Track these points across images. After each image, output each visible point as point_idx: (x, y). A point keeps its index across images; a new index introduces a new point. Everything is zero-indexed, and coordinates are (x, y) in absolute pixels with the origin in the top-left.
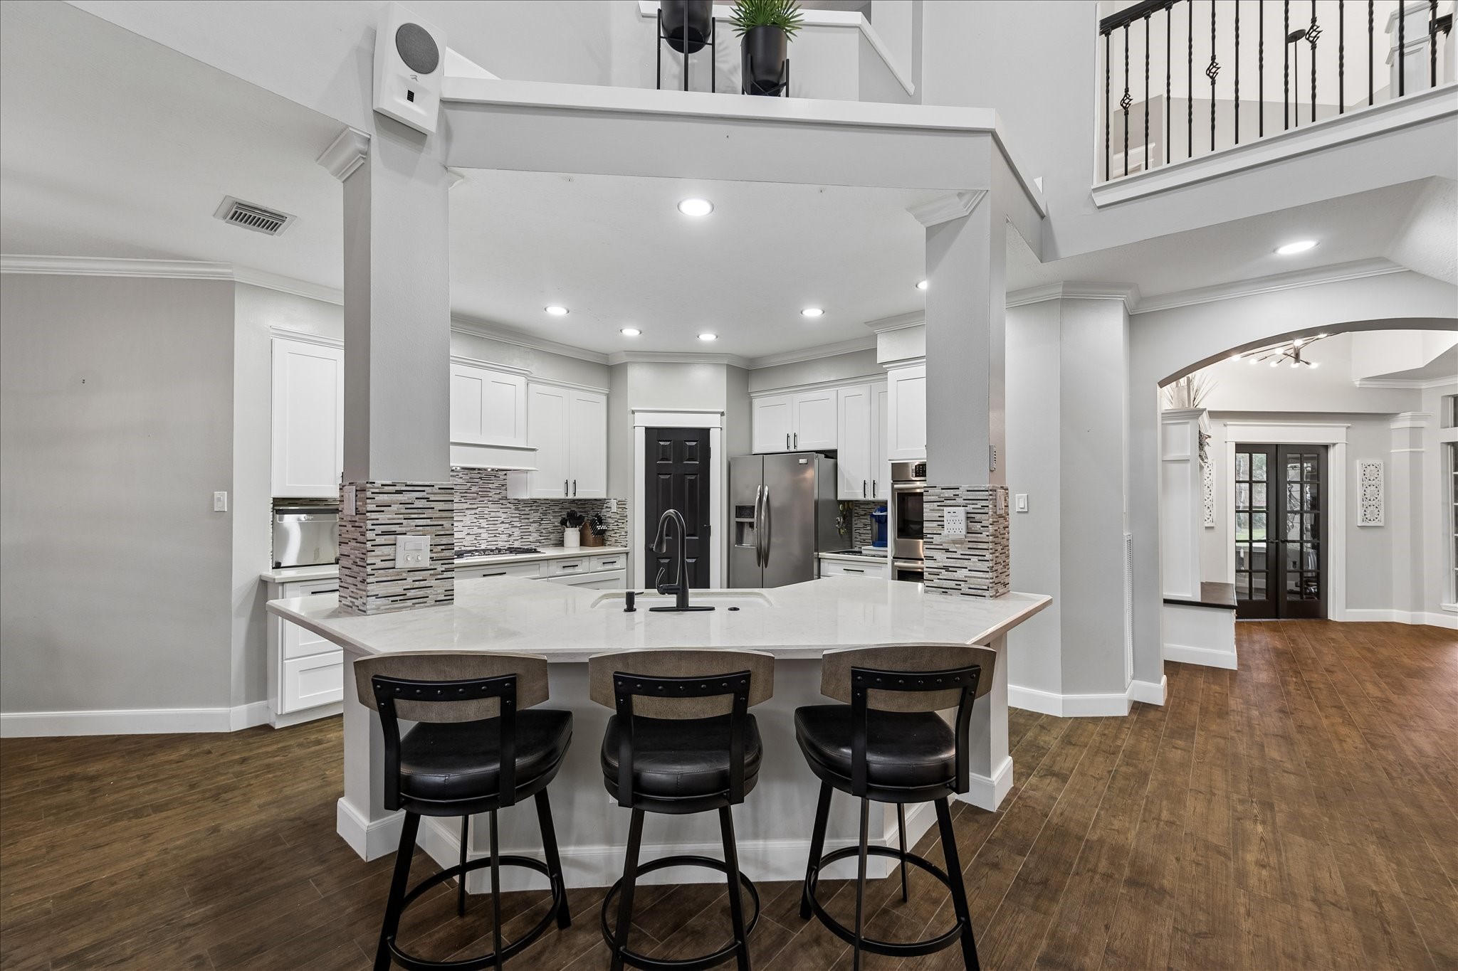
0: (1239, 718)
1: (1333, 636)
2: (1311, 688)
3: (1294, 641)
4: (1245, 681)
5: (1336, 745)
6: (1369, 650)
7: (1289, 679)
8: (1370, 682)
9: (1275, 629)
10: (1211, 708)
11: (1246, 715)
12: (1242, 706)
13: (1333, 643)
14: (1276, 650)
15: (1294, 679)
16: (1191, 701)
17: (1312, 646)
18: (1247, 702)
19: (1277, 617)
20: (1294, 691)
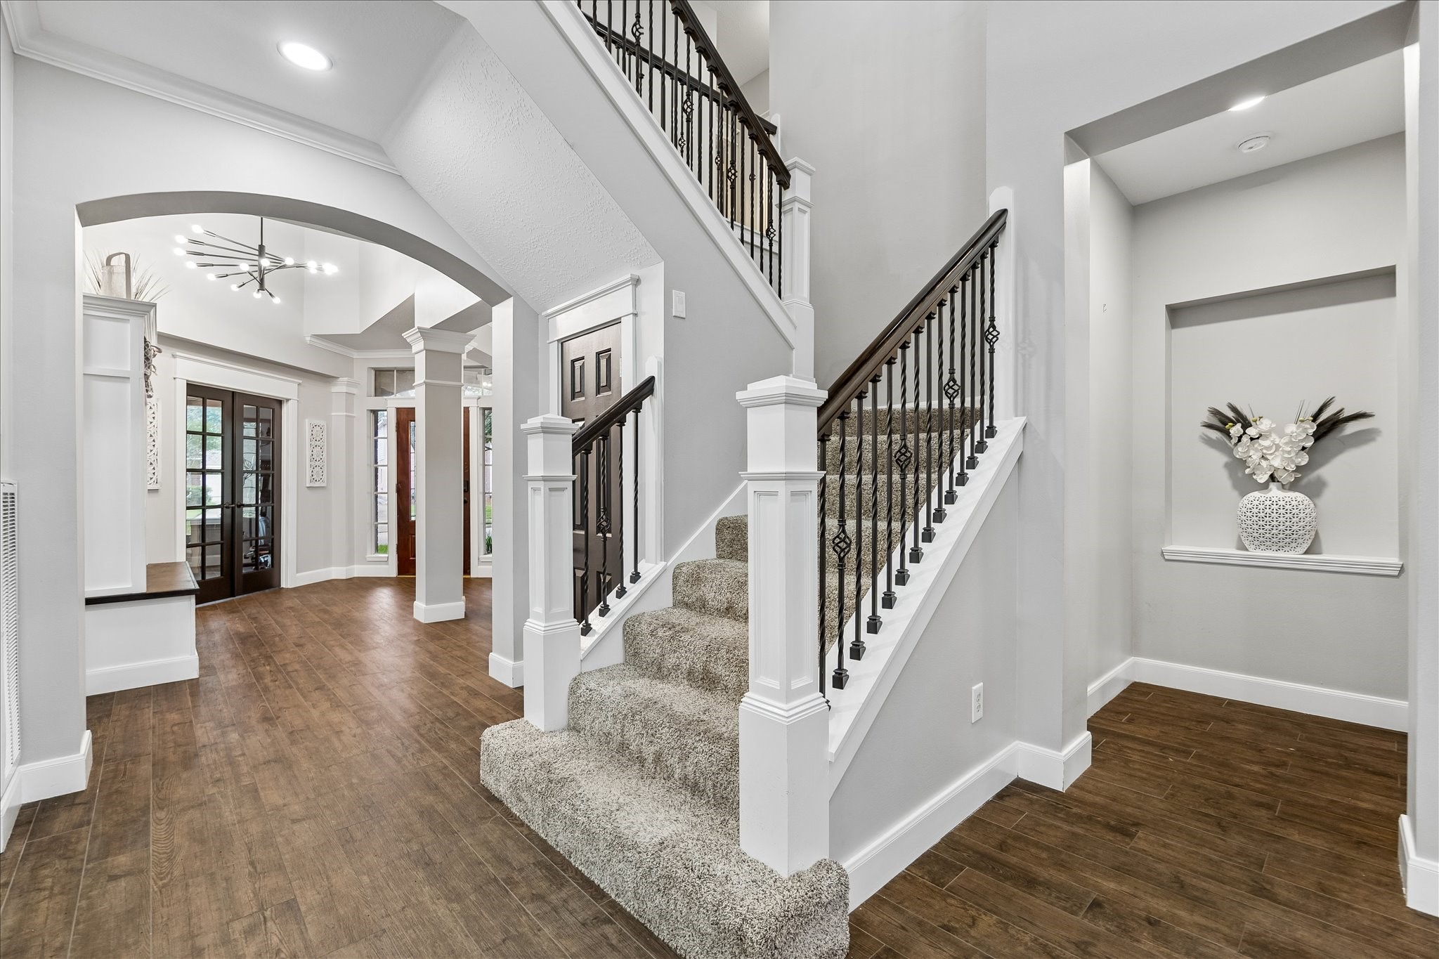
0: (214, 756)
1: (291, 605)
2: (288, 673)
3: (255, 619)
4: (212, 691)
5: (335, 740)
6: (325, 611)
7: (261, 669)
8: (337, 646)
9: (232, 610)
10: (172, 758)
11: (223, 746)
12: (215, 733)
13: (293, 611)
14: (238, 634)
15: (268, 668)
16: (136, 758)
17: (275, 620)
18: (220, 725)
19: (233, 595)
20: (272, 684)
